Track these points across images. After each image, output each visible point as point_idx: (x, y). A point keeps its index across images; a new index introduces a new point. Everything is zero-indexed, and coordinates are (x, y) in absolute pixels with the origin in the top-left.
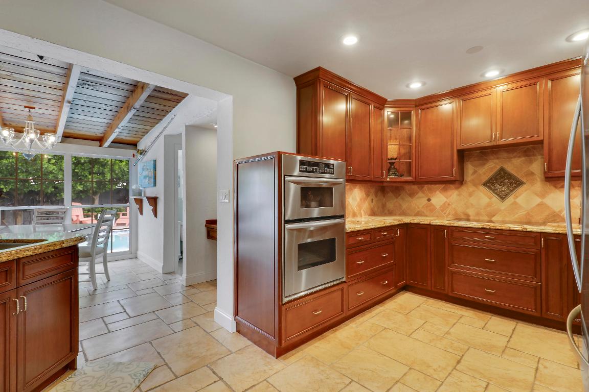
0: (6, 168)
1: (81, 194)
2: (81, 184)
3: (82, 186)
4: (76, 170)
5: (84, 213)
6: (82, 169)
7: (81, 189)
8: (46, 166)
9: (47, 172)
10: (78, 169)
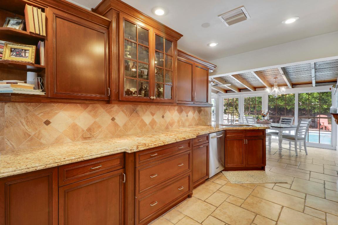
0: (288, 99)
1: (327, 110)
2: (326, 105)
3: (327, 106)
4: (323, 97)
5: (328, 121)
6: (327, 96)
7: (326, 107)
8: (305, 96)
9: (306, 99)
10: (324, 96)
